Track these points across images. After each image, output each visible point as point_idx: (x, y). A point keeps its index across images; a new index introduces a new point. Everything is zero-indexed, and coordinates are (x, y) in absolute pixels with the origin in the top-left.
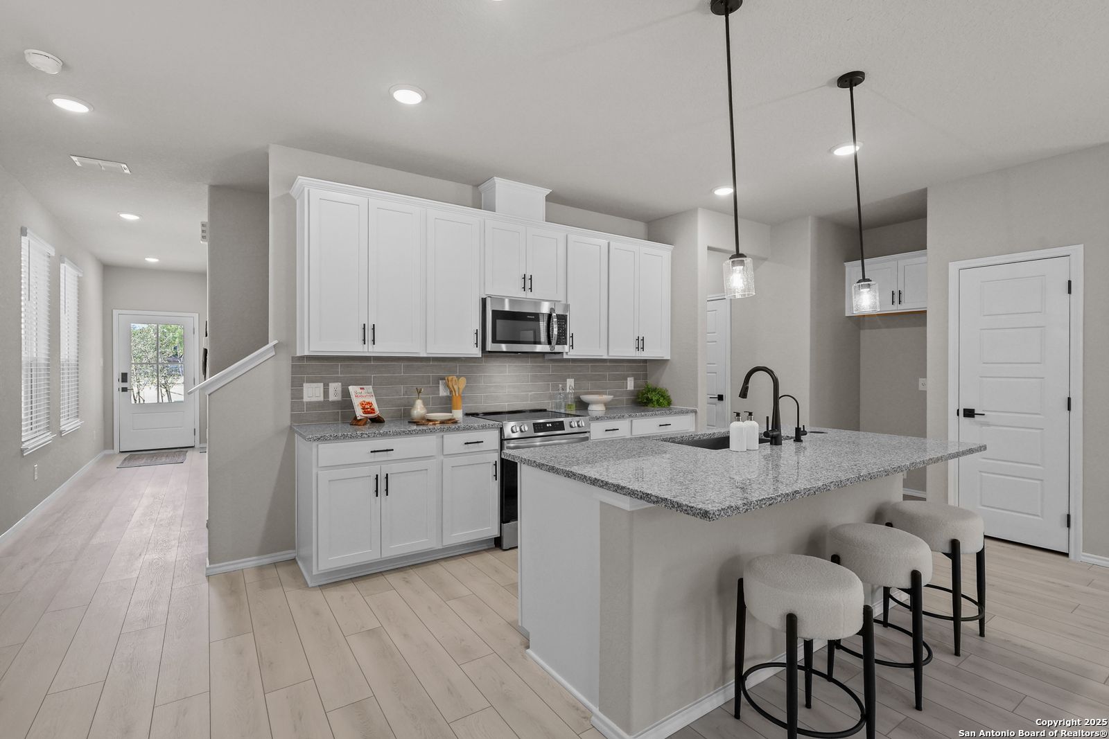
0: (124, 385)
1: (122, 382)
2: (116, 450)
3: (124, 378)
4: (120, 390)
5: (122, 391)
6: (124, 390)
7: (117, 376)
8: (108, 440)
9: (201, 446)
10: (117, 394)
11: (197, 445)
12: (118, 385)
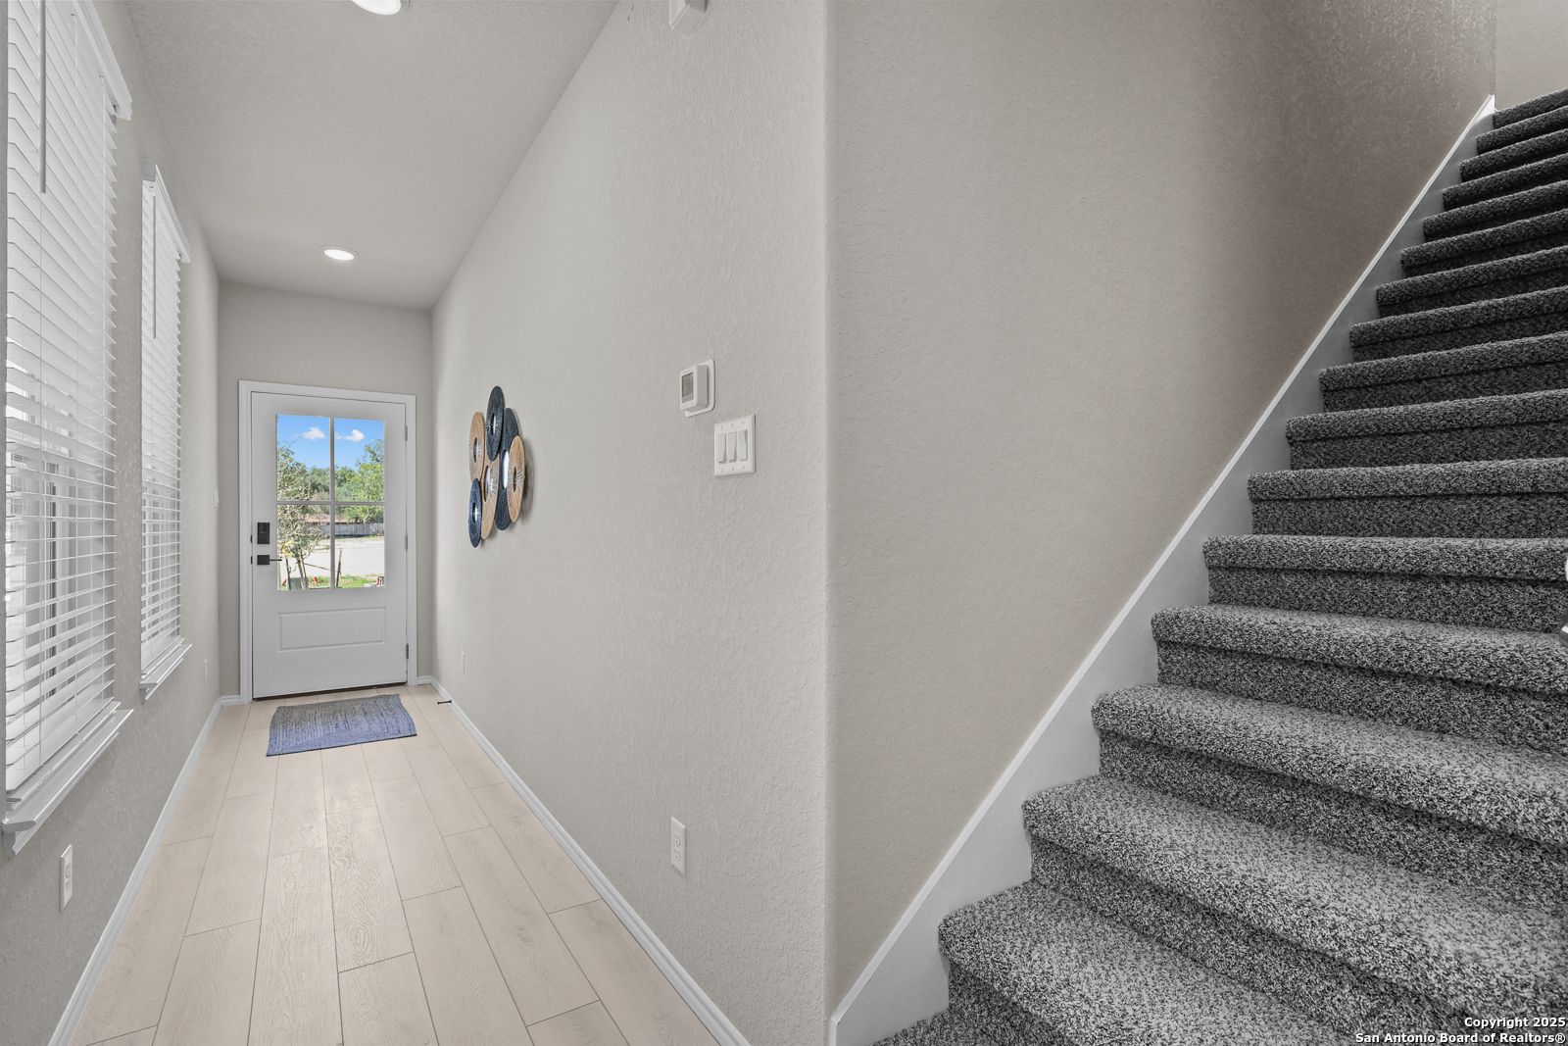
0: (263, 550)
1: (259, 543)
2: (246, 696)
3: (263, 533)
4: (255, 560)
5: (259, 563)
6: (263, 560)
7: (248, 530)
8: (228, 677)
9: (421, 682)
10: (248, 570)
11: (413, 680)
12: (249, 549)
